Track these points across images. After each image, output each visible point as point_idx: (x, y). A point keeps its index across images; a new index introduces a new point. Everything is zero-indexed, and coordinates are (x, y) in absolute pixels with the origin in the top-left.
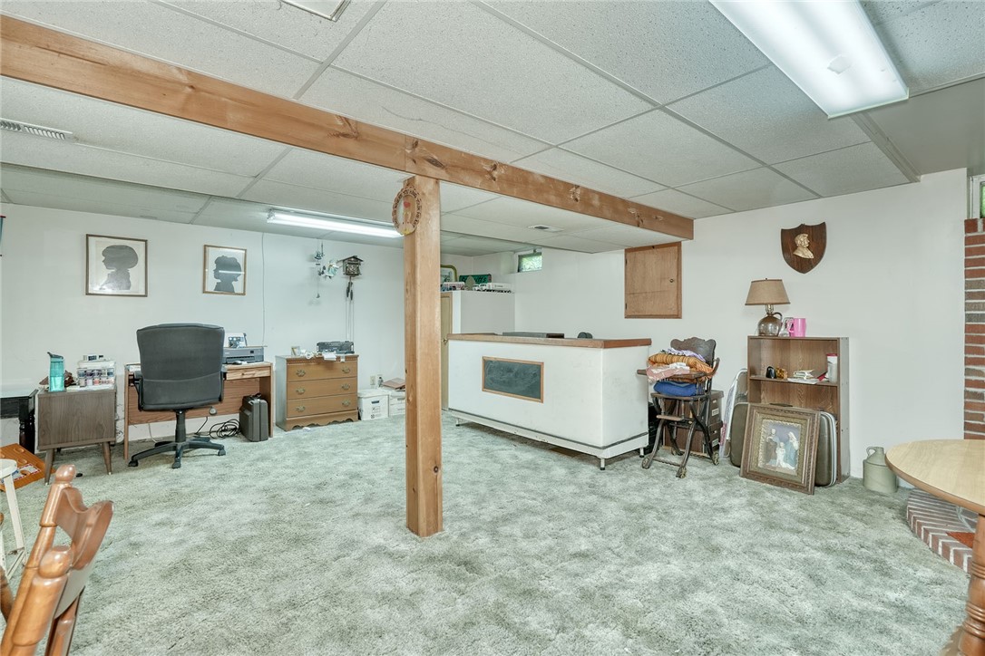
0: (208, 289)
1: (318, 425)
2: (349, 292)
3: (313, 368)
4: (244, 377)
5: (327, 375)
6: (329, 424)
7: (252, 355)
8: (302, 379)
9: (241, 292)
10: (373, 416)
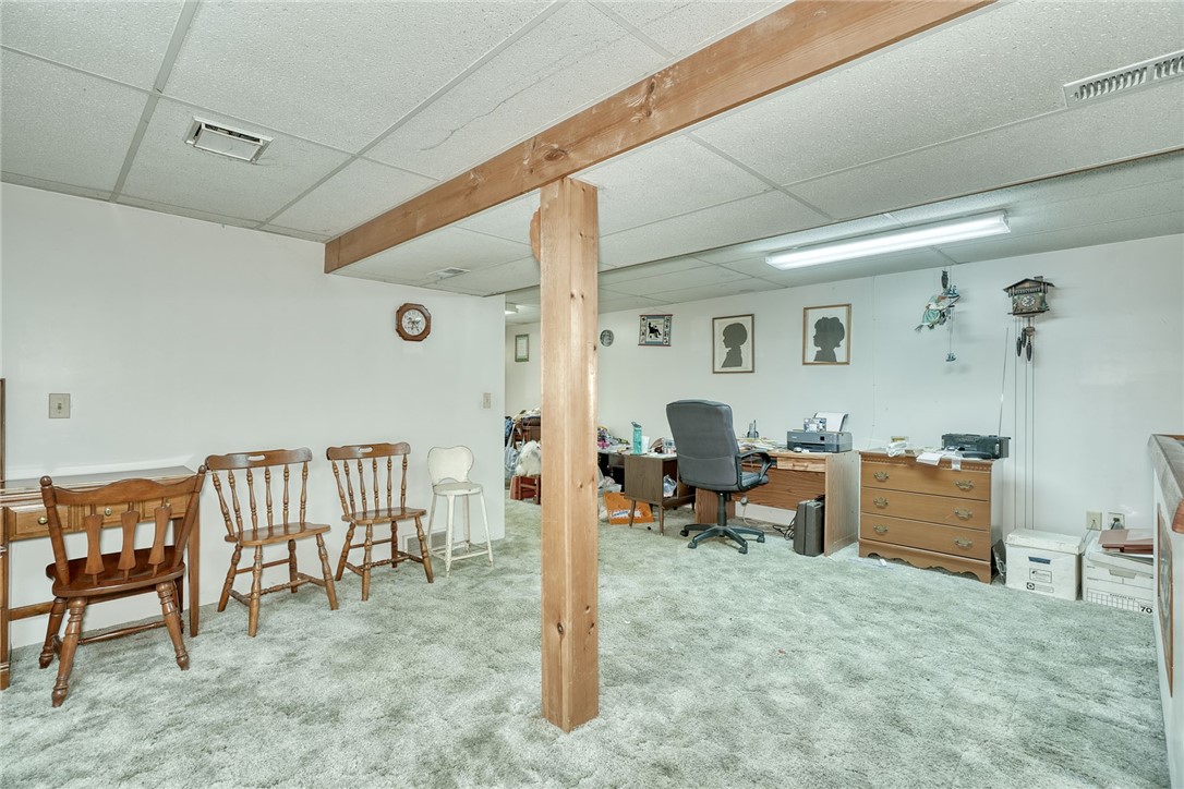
0: (808, 361)
1: (908, 564)
2: (1025, 344)
3: (901, 471)
4: (796, 468)
5: (925, 486)
6: (930, 568)
7: (823, 443)
8: (882, 485)
9: (844, 360)
10: (1030, 586)
